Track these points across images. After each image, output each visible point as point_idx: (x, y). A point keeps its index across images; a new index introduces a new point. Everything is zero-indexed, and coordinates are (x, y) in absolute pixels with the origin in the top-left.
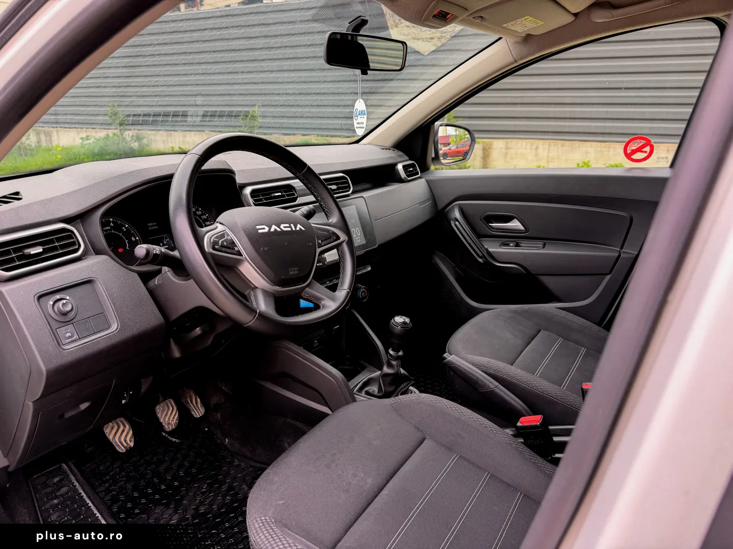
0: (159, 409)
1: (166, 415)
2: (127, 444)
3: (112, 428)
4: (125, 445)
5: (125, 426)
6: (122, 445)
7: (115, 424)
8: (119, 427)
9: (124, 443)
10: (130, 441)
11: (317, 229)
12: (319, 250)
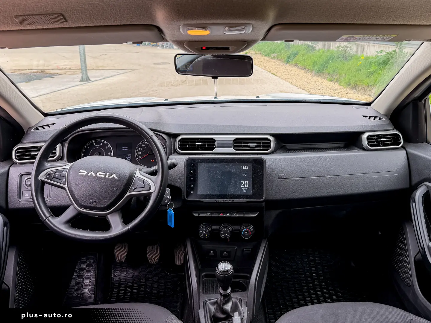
0: (149, 249)
1: (152, 254)
2: (121, 259)
3: (119, 247)
4: (120, 259)
5: (125, 249)
6: (118, 258)
7: (121, 246)
8: (122, 248)
9: (119, 257)
10: (123, 258)
11: (139, 179)
12: (128, 194)
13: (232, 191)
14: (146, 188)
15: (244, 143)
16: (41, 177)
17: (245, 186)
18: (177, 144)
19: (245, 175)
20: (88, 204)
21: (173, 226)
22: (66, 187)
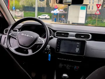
11: (40, 39)
12: (35, 43)
13: (72, 51)
14: (41, 42)
15: (79, 36)
16: (10, 34)
17: (77, 50)
18: (55, 34)
19: (78, 46)
20: (23, 45)
21: (50, 60)
22: (17, 39)
